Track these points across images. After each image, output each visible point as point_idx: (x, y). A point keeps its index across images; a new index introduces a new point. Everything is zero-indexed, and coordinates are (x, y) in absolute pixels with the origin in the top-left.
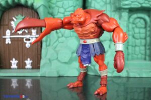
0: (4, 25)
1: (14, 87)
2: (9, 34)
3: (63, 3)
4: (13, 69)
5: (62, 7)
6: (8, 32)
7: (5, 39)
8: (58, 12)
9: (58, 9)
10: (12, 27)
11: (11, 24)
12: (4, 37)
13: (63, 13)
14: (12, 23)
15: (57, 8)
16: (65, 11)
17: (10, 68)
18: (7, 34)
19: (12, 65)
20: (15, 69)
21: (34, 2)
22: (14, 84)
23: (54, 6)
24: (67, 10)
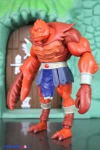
0: (12, 49)
1: (25, 134)
2: (20, 61)
3: (93, 19)
4: (24, 108)
5: (92, 25)
6: (18, 58)
7: (14, 67)
8: (86, 31)
9: (86, 28)
10: (24, 52)
11: (22, 47)
12: (12, 65)
13: (93, 33)
14: (24, 45)
15: (84, 27)
16: (96, 30)
17: (20, 107)
18: (16, 61)
19: (22, 104)
20: (27, 108)
21: (57, 18)
22: (26, 128)
23: (80, 23)
24: (98, 29)
